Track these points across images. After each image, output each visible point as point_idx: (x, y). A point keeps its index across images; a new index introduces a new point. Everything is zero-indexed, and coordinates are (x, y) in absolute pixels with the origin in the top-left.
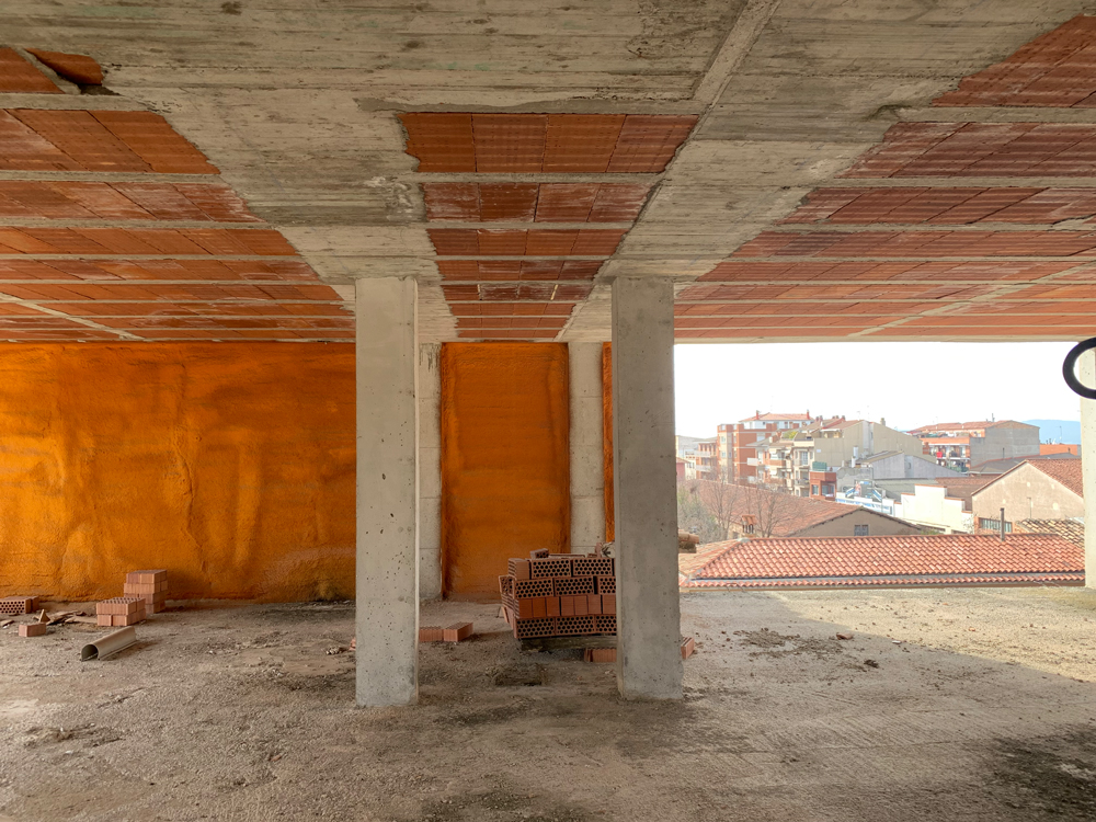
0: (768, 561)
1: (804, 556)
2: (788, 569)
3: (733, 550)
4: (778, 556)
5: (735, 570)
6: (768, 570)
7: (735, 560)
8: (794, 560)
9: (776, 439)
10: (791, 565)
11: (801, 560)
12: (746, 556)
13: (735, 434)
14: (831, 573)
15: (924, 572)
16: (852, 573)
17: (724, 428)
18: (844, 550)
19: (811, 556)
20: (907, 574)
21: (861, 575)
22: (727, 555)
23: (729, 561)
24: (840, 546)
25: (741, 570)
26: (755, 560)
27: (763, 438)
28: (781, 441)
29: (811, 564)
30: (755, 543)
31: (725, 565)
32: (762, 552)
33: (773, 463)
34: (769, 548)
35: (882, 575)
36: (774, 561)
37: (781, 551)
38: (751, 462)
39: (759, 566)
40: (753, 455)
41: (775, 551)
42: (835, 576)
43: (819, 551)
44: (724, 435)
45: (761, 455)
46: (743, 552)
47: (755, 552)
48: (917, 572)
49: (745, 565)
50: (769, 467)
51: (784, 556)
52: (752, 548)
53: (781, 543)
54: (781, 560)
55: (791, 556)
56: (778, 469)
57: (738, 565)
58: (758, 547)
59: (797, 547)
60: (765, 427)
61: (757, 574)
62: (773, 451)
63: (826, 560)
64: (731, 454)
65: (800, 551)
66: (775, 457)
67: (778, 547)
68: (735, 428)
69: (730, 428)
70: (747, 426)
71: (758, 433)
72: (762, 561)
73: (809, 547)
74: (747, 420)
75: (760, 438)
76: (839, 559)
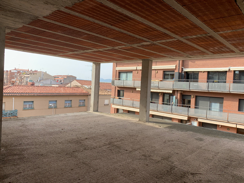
0: (18, 90)
1: (27, 89)
2: (23, 92)
3: (8, 87)
6: (18, 92)
7: (9, 90)
8: (25, 90)
9: (20, 75)
12: (12, 89)
13: (9, 73)
14: (34, 93)
15: (55, 93)
16: (39, 93)
18: (37, 88)
19: (29, 89)
20: (51, 93)
21: (41, 93)
22: (6, 88)
23: (7, 90)
24: (36, 88)
26: (14, 90)
29: (29, 91)
30: (15, 86)
32: (16, 88)
34: (18, 87)
35: (45, 93)
37: (22, 88)
38: (13, 80)
40: (13, 78)
41: (20, 88)
43: (31, 88)
44: (6, 73)
47: (14, 88)
48: (53, 93)
49: (12, 91)
50: (17, 81)
54: (21, 90)
59: (26, 87)
60: (17, 72)
61: (15, 92)
62: (19, 77)
63: (33, 90)
64: (7, 78)
66: (19, 79)
68: (9, 71)
69: (7, 71)
70: (12, 71)
71: (15, 73)
72: (16, 90)
76: (36, 90)
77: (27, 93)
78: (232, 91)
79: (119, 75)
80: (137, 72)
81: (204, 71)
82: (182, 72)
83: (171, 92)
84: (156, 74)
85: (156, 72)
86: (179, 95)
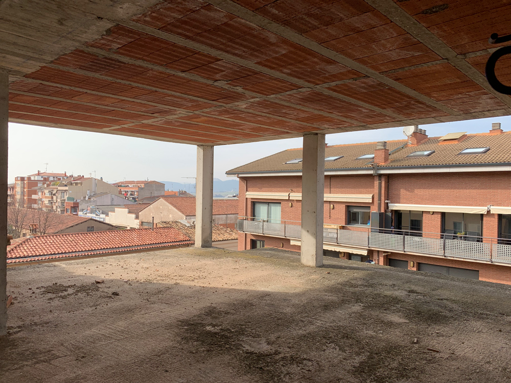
0: (44, 247)
1: (63, 243)
2: (55, 250)
3: (24, 242)
4: (50, 244)
5: (25, 253)
6: (44, 251)
7: (26, 248)
8: (58, 245)
9: (48, 185)
10: (57, 248)
11: (62, 245)
12: (32, 245)
13: (25, 182)
14: (77, 250)
15: (120, 246)
16: (87, 250)
17: (19, 179)
18: (83, 239)
19: (67, 243)
20: (113, 248)
21: (92, 250)
22: (20, 246)
23: (22, 248)
24: (82, 237)
25: (29, 252)
26: (37, 247)
27: (41, 185)
28: (51, 187)
29: (67, 247)
30: (37, 238)
31: (19, 251)
32: (41, 242)
33: (46, 197)
34: (45, 240)
35: (101, 249)
36: (48, 246)
37: (51, 241)
38: (34, 197)
39: (39, 250)
40: (35, 193)
41: (48, 242)
42: (79, 251)
43: (71, 240)
44: (19, 182)
45: (40, 194)
46: (30, 243)
47: (37, 243)
48: (117, 247)
49: (31, 250)
50: (44, 200)
51: (53, 243)
52: (35, 241)
53: (52, 237)
54: (52, 246)
55: (57, 243)
56: (49, 201)
57: (27, 250)
58: (39, 240)
59: (60, 239)
60: (42, 179)
61: (38, 254)
62: (46, 191)
63: (75, 244)
64: (23, 193)
65: (61, 241)
66: (47, 194)
67: (49, 239)
68: (26, 179)
69: (22, 179)
70: (32, 178)
71: (38, 182)
72: (41, 247)
73: (66, 238)
74: (32, 175)
75: (40, 185)
76: (81, 243)
77: (64, 252)
78: (496, 261)
79: (253, 207)
80: (290, 204)
81: (433, 212)
82: (386, 211)
83: (365, 253)
84: (332, 211)
85: (330, 207)
86: (382, 259)
